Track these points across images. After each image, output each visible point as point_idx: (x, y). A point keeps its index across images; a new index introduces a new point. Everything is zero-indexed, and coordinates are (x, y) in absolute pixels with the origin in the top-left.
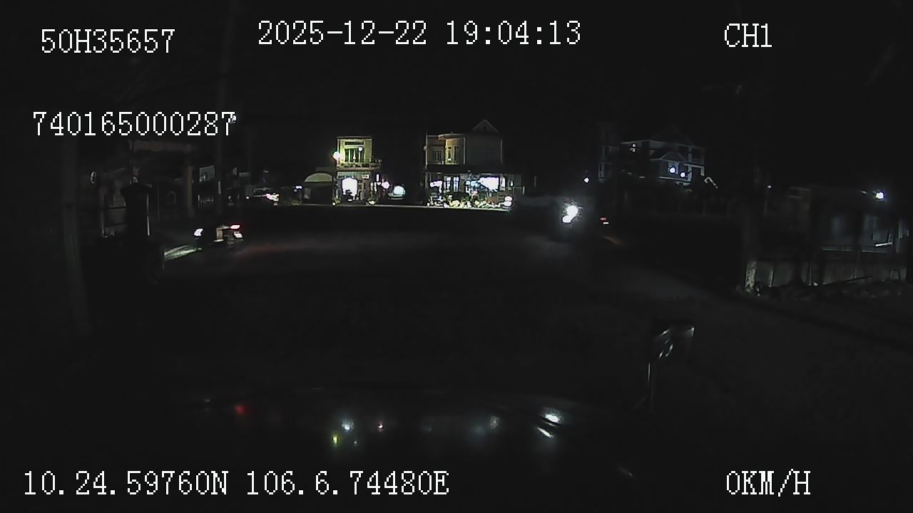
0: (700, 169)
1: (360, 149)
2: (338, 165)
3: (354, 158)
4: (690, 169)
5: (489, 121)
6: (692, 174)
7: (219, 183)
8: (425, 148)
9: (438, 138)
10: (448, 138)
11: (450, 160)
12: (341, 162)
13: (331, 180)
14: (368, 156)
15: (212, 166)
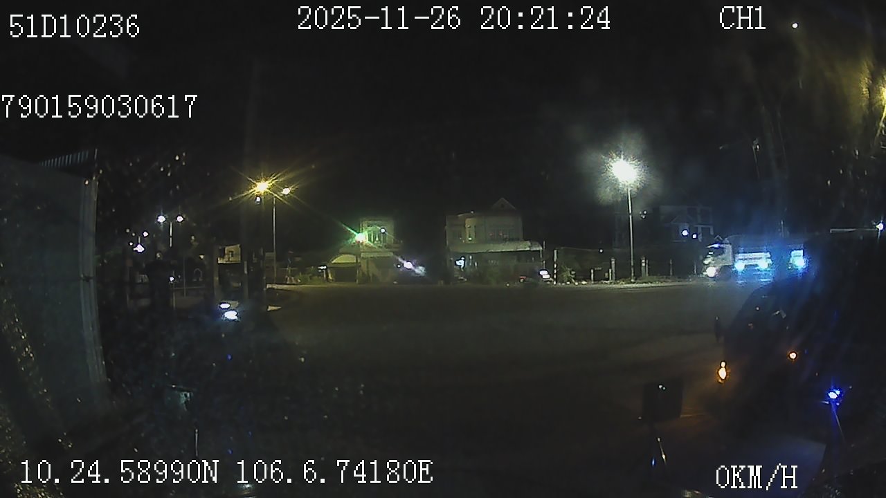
0: (709, 229)
1: (383, 231)
2: (361, 246)
3: (377, 239)
4: (700, 230)
5: (506, 199)
6: (703, 235)
7: (246, 263)
8: (446, 227)
9: (457, 217)
10: (467, 218)
11: (470, 239)
12: (364, 244)
13: (355, 261)
14: (390, 237)
15: (238, 245)
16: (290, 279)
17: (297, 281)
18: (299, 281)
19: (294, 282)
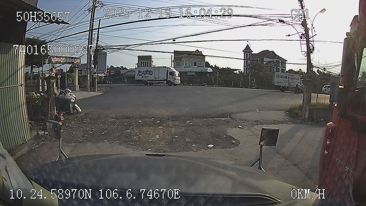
0: (284, 69)
14: (150, 64)
16: (108, 81)
17: (111, 82)
18: (112, 82)
19: (110, 83)
